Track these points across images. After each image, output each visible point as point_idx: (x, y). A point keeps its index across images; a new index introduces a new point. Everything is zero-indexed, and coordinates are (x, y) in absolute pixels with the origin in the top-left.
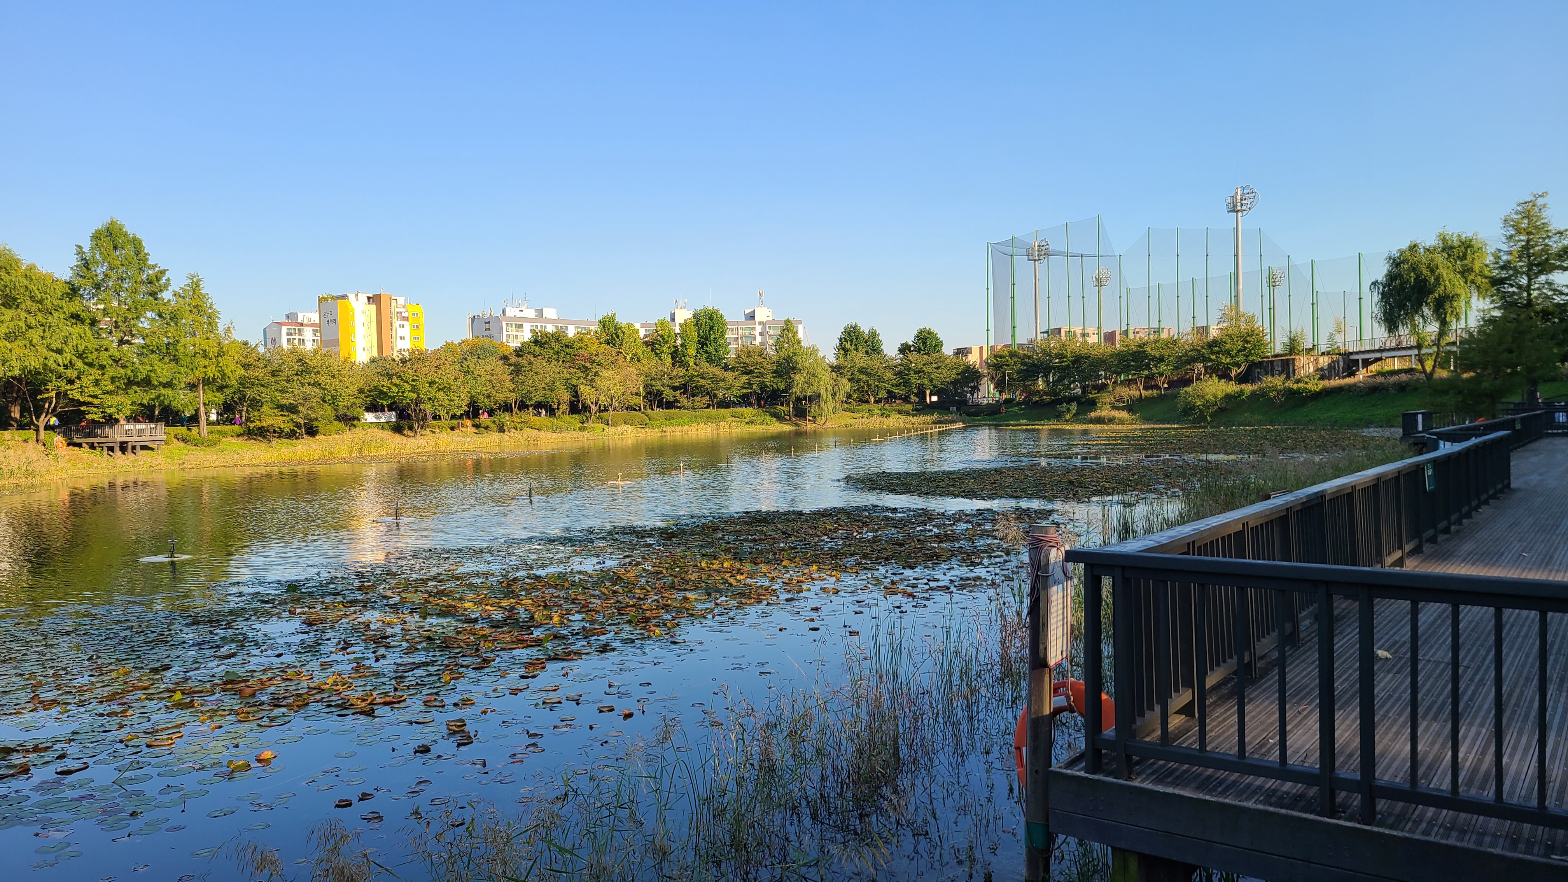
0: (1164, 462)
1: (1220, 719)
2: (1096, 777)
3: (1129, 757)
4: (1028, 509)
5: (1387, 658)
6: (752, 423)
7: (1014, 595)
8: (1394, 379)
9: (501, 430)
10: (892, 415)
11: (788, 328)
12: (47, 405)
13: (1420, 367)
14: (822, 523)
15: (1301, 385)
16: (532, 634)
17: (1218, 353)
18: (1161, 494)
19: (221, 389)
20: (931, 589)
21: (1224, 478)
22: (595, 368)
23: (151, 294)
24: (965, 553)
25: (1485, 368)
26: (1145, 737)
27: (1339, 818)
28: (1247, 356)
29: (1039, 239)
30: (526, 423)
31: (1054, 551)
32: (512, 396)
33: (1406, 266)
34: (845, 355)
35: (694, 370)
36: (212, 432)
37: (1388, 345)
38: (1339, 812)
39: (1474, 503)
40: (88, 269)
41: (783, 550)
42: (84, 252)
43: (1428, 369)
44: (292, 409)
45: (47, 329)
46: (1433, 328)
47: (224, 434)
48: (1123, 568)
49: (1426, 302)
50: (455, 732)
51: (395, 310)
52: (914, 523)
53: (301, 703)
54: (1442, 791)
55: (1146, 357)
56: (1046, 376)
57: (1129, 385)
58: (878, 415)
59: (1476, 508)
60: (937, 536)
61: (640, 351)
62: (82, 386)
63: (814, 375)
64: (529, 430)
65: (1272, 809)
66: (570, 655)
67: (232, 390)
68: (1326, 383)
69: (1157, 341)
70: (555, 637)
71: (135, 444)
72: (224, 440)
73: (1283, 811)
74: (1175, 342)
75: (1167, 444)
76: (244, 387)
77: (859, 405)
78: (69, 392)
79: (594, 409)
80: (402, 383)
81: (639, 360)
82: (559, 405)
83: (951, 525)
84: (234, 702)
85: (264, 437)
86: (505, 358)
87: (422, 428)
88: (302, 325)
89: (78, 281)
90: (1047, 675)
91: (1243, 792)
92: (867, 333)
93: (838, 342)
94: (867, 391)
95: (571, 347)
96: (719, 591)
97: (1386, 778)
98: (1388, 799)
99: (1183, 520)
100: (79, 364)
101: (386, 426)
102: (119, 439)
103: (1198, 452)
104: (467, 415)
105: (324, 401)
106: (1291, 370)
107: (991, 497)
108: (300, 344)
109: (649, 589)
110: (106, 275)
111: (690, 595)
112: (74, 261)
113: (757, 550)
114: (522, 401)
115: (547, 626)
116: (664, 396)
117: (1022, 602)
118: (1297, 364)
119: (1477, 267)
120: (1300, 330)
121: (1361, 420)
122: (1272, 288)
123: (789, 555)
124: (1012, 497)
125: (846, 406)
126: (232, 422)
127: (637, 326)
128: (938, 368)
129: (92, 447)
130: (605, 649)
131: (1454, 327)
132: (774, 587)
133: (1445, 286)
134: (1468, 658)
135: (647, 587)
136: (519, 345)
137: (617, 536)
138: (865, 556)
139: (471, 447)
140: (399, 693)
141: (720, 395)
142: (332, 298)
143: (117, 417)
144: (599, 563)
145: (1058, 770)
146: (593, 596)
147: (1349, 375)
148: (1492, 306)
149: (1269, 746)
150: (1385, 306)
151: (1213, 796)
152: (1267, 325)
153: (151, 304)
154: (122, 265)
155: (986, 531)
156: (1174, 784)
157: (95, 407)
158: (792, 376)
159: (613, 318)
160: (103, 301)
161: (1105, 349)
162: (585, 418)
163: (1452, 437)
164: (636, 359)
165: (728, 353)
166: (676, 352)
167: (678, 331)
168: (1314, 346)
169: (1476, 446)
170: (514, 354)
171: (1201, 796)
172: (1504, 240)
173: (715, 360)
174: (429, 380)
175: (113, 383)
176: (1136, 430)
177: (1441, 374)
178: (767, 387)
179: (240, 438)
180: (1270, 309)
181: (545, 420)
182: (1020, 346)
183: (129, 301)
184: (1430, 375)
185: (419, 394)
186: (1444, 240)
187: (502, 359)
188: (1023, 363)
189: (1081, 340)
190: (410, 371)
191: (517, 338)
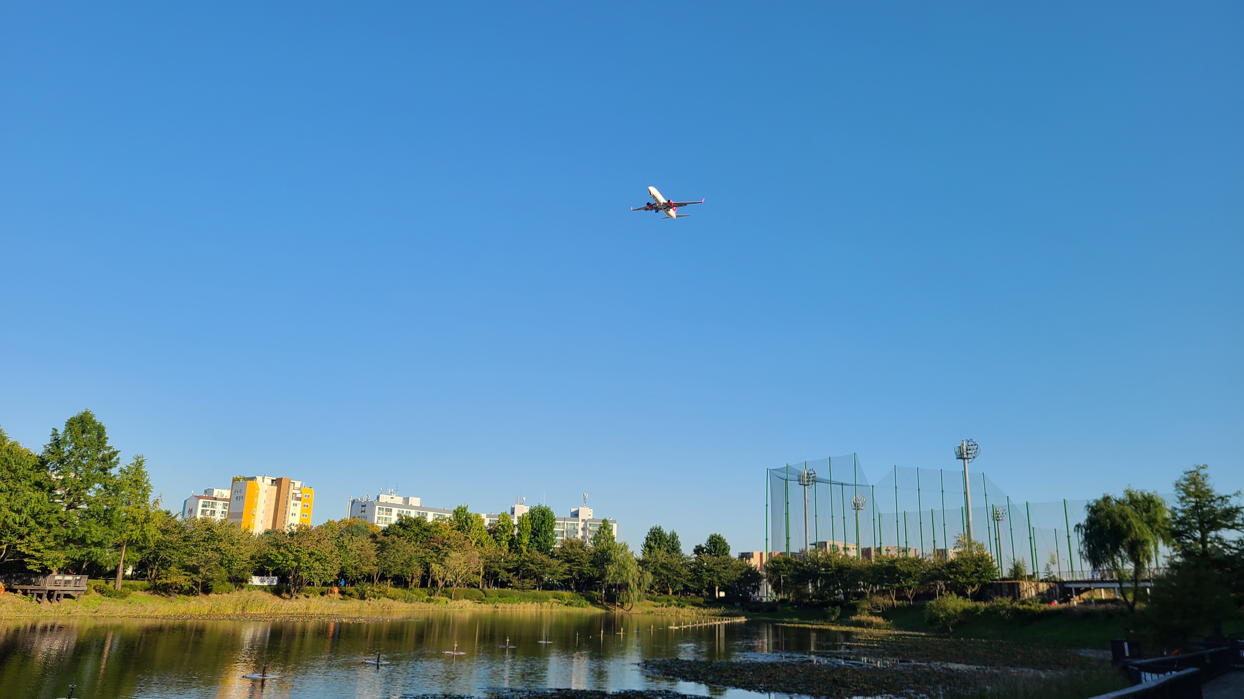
0: (914, 667)
6: (570, 604)
8: (1102, 606)
9: (362, 597)
10: (687, 606)
11: (605, 526)
13: (1122, 598)
15: (1025, 606)
17: (956, 573)
19: (140, 549)
21: (965, 688)
22: (445, 549)
23: (102, 470)
28: (979, 578)
29: (808, 469)
30: (384, 594)
32: (375, 569)
33: (1102, 514)
34: (650, 552)
35: (526, 556)
36: (125, 586)
37: (1094, 578)
40: (58, 447)
42: (58, 434)
43: (1130, 600)
44: (194, 570)
45: (13, 493)
46: (1129, 567)
47: (134, 588)
49: (1122, 545)
51: (292, 491)
55: (897, 572)
56: (815, 582)
57: (883, 595)
58: (675, 605)
61: (483, 538)
62: (29, 541)
63: (624, 567)
64: (386, 599)
67: (149, 551)
68: (1045, 606)
69: (904, 559)
71: (60, 592)
72: (133, 593)
74: (920, 561)
75: (915, 649)
76: (159, 549)
77: (660, 595)
78: (18, 546)
79: (441, 584)
80: (287, 552)
81: (482, 545)
82: (413, 579)
85: (166, 593)
86: (374, 536)
87: (297, 592)
88: (215, 499)
89: (47, 456)
92: (668, 534)
93: (645, 541)
94: (667, 584)
95: (429, 531)
100: (32, 523)
101: (268, 589)
102: (49, 588)
103: (941, 660)
104: (336, 583)
105: (221, 565)
106: (1017, 591)
108: (211, 514)
110: (71, 454)
112: (48, 440)
114: (382, 574)
116: (499, 576)
118: (1021, 588)
119: (1159, 518)
120: (1021, 559)
121: (1078, 641)
122: (996, 522)
125: (649, 595)
126: (144, 577)
127: (483, 516)
128: (725, 568)
129: (25, 593)
131: (1147, 567)
133: (1136, 533)
136: (387, 526)
139: (335, 611)
141: (545, 579)
142: (244, 479)
143: (52, 569)
147: (1065, 601)
148: (1175, 553)
150: (1089, 545)
152: (994, 553)
153: (100, 477)
154: (85, 446)
157: (36, 559)
158: (606, 566)
159: (465, 509)
160: (62, 473)
161: (862, 562)
162: (433, 591)
163: (1152, 668)
164: (480, 543)
165: (555, 544)
166: (513, 540)
167: (516, 522)
168: (1034, 573)
170: (382, 533)
172: (1178, 500)
173: (544, 549)
174: (309, 551)
175: (55, 540)
176: (890, 635)
177: (1140, 606)
178: (585, 574)
179: (147, 592)
180: (996, 539)
181: (399, 591)
182: (793, 554)
183: (84, 474)
184: (1131, 607)
185: (299, 563)
186: (1130, 495)
187: (371, 537)
188: (796, 569)
189: (843, 553)
190: (296, 543)
191: (386, 520)
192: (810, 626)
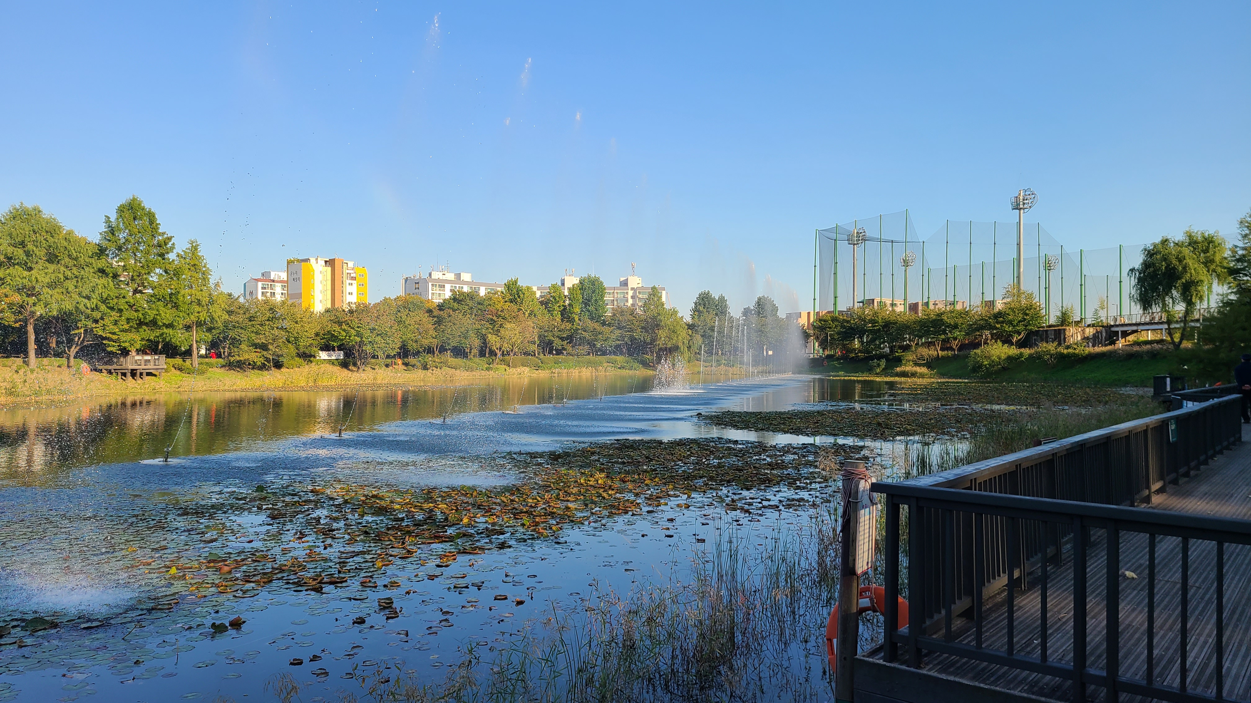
0: (956, 410)
1: (994, 623)
2: (892, 665)
3: (919, 650)
4: (844, 445)
5: (1133, 578)
6: (623, 368)
7: (830, 514)
8: (1148, 348)
9: (425, 367)
11: (654, 293)
12: (76, 339)
13: (1169, 339)
14: (678, 450)
15: (1070, 350)
16: (446, 532)
17: (1003, 322)
18: (953, 436)
19: (209, 330)
20: (764, 507)
21: (1006, 425)
22: (500, 321)
23: (160, 256)
24: (792, 479)
25: (1222, 342)
26: (932, 634)
28: (1026, 326)
29: (858, 228)
30: (445, 364)
31: (863, 482)
32: (435, 341)
33: (1158, 257)
34: (699, 316)
35: (579, 324)
36: (201, 364)
37: (1143, 320)
38: (1089, 701)
39: (1210, 453)
40: (113, 234)
41: (646, 471)
42: (111, 222)
43: (1177, 340)
44: (264, 347)
45: (79, 280)
46: (1180, 308)
47: (210, 365)
48: (918, 499)
49: (1175, 286)
50: (385, 608)
51: (346, 271)
52: (751, 453)
54: (1173, 688)
55: (943, 324)
56: (861, 337)
57: (929, 346)
58: (725, 364)
59: (1212, 457)
60: (769, 464)
61: (536, 310)
62: (104, 325)
63: (673, 331)
64: (447, 368)
65: (1034, 697)
66: (476, 550)
67: (218, 331)
68: (1091, 349)
69: (951, 312)
70: (464, 535)
71: (142, 371)
72: (210, 369)
73: (1043, 699)
74: (967, 313)
75: (957, 394)
76: (227, 329)
77: (709, 356)
78: (94, 329)
79: (499, 353)
80: (349, 329)
81: (535, 316)
82: (471, 350)
83: (781, 456)
84: (215, 577)
85: (241, 368)
86: (430, 311)
87: (363, 365)
88: (273, 281)
89: (105, 244)
90: (855, 581)
91: (1011, 681)
92: (717, 298)
93: (693, 305)
94: (716, 346)
95: (482, 304)
96: (595, 503)
97: (1128, 675)
98: (1129, 692)
99: (970, 459)
100: (103, 307)
101: (336, 363)
102: (131, 367)
103: (984, 403)
104: (399, 355)
105: (289, 342)
106: (1062, 338)
107: (814, 434)
108: (271, 296)
109: (539, 499)
110: (127, 240)
111: (570, 505)
112: (103, 228)
113: (625, 470)
114: (442, 346)
115: (458, 526)
116: (554, 344)
117: (836, 521)
118: (1067, 333)
119: (1217, 258)
120: (1070, 306)
121: (1120, 380)
122: (1047, 271)
123: (650, 476)
124: (831, 434)
125: (699, 356)
127: (535, 289)
128: (773, 328)
129: (110, 372)
130: (503, 546)
131: (1198, 307)
132: (638, 501)
133: (1191, 274)
134: (1200, 580)
135: (538, 497)
136: (442, 301)
137: (515, 456)
138: (711, 479)
139: (401, 381)
140: (342, 575)
141: (598, 345)
142: (298, 261)
143: (130, 349)
145: (862, 658)
146: (495, 503)
147: (1110, 344)
148: (1230, 291)
149: (1033, 646)
150: (1141, 288)
151: (986, 684)
152: (1043, 301)
153: (160, 263)
154: (139, 232)
155: (809, 461)
156: (956, 674)
157: (114, 342)
158: (657, 331)
159: (516, 282)
160: (122, 259)
161: (910, 317)
162: (491, 360)
163: (1193, 398)
164: (533, 314)
165: (606, 312)
166: (565, 309)
167: (566, 293)
168: (1081, 319)
169: (1213, 406)
170: (437, 308)
171: (977, 684)
172: (1240, 237)
173: (596, 317)
174: (370, 327)
175: (128, 323)
176: (934, 383)
177: (1187, 345)
178: (636, 339)
179: (223, 369)
180: (1046, 288)
181: (459, 361)
182: (841, 312)
183: (143, 260)
184: (1177, 346)
185: (362, 338)
186: (1190, 236)
187: (427, 312)
188: (843, 327)
189: (890, 309)
190: (356, 320)
191: (440, 296)
192: (855, 378)
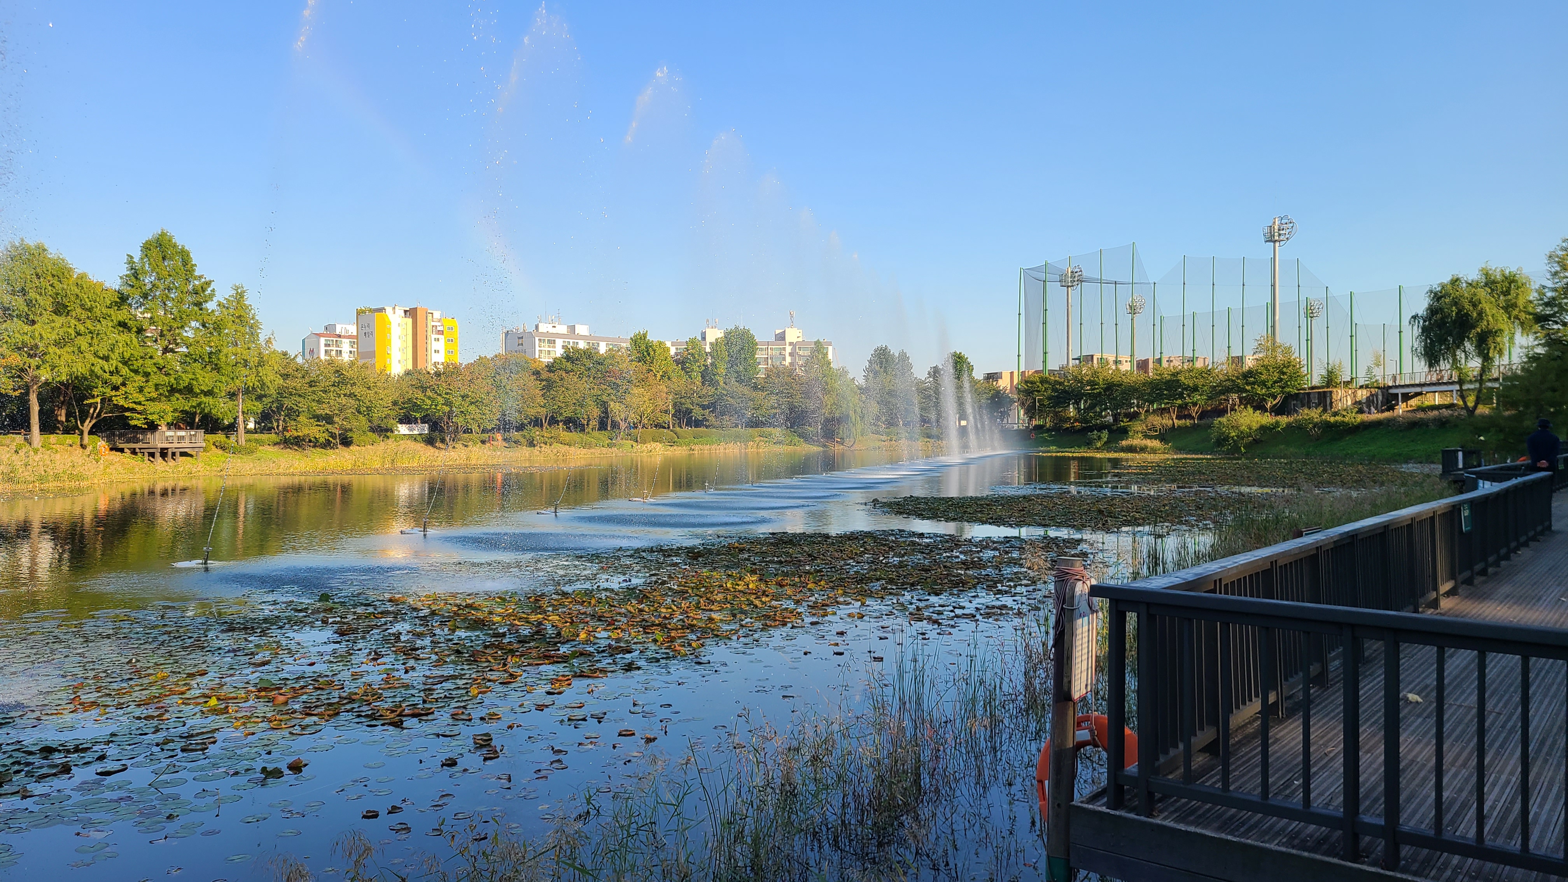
0: (1196, 493)
1: (1244, 759)
2: (1117, 813)
3: (1151, 794)
4: (1057, 538)
5: (1417, 702)
6: (780, 443)
7: (1039, 625)
8: (1434, 414)
9: (531, 444)
10: (921, 438)
11: (819, 348)
12: (92, 411)
13: (1461, 403)
14: (848, 546)
15: (1338, 418)
16: (559, 650)
17: (1254, 383)
18: (1193, 526)
19: (259, 398)
20: (957, 616)
21: (1258, 512)
22: (625, 385)
23: (196, 305)
24: (991, 581)
25: (1527, 406)
26: (1167, 774)
27: (1363, 863)
28: (1283, 388)
29: (1073, 266)
30: (557, 439)
31: (1079, 585)
32: (543, 411)
33: (1447, 300)
34: (875, 377)
35: (724, 389)
36: (250, 441)
37: (1428, 380)
38: (1362, 856)
39: (1513, 544)
40: (136, 278)
41: (809, 573)
42: (134, 262)
43: (1470, 405)
44: (329, 419)
45: (95, 336)
46: (1474, 364)
47: (260, 443)
48: (1148, 605)
49: (1468, 337)
50: (482, 746)
51: (431, 324)
52: (940, 549)
53: (332, 712)
54: (1468, 839)
55: (1180, 386)
56: (1077, 403)
57: (1162, 413)
58: (906, 438)
59: (1515, 550)
60: (964, 563)
61: (670, 370)
62: (126, 392)
63: (843, 397)
64: (559, 445)
65: (1294, 851)
67: (270, 400)
68: (1365, 417)
69: (1190, 371)
70: (582, 654)
71: (174, 450)
72: (261, 448)
73: (1306, 854)
74: (1209, 372)
75: (1198, 474)
76: (282, 397)
77: (888, 428)
78: (114, 398)
79: (623, 425)
80: (435, 396)
81: (669, 378)
82: (588, 421)
83: (978, 552)
84: (268, 709)
85: (299, 446)
86: (537, 373)
87: (453, 440)
88: (340, 336)
89: (126, 290)
90: (1071, 709)
91: (1266, 832)
92: (897, 355)
93: (868, 364)
94: (896, 414)
95: (602, 364)
96: (745, 613)
97: (1412, 824)
98: (1412, 845)
99: (1214, 555)
100: (125, 371)
101: (419, 438)
102: (160, 445)
103: (1230, 484)
104: (498, 429)
105: (359, 412)
106: (1328, 402)
107: (1019, 525)
108: (337, 355)
109: (675, 608)
110: (154, 286)
111: (715, 616)
112: (124, 270)
113: (783, 572)
114: (552, 416)
115: (574, 643)
116: (693, 414)
117: (1047, 633)
118: (1334, 396)
119: (1521, 302)
120: (1338, 363)
121: (1400, 455)
122: (1309, 319)
123: (814, 578)
124: (1040, 525)
125: (874, 428)
126: (270, 429)
127: (668, 344)
129: (134, 452)
130: (630, 667)
131: (1497, 363)
132: (799, 610)
133: (1488, 321)
134: (1501, 705)
135: (673, 606)
136: (551, 360)
137: (644, 554)
138: (891, 581)
139: (501, 461)
140: (427, 706)
141: (749, 415)
142: (370, 310)
143: (159, 423)
144: (625, 581)
145: (1080, 804)
146: (620, 613)
147: (1388, 410)
148: (1536, 343)
149: (1293, 787)
150: (1426, 340)
151: (1235, 836)
152: (1304, 356)
153: (196, 314)
154: (170, 275)
155: (1013, 559)
156: (1197, 824)
157: (138, 413)
158: (821, 397)
159: (645, 336)
160: (148, 310)
161: (1138, 377)
162: (614, 434)
163: (1491, 477)
164: (666, 376)
165: (758, 373)
166: (706, 370)
167: (708, 350)
168: (1352, 379)
169: (1515, 487)
170: (546, 369)
171: (1223, 836)
172: (1549, 276)
173: (745, 380)
174: (462, 394)
175: (157, 389)
176: (1168, 459)
177: (1483, 410)
178: (796, 407)
179: (276, 447)
180: (1307, 340)
181: (574, 436)
182: (1051, 372)
183: (175, 311)
184: (1471, 412)
185: (452, 407)
186: (1487, 275)
187: (533, 374)
188: (1054, 390)
189: (1114, 367)
190: (444, 385)
191: (549, 353)
192: (1070, 455)
